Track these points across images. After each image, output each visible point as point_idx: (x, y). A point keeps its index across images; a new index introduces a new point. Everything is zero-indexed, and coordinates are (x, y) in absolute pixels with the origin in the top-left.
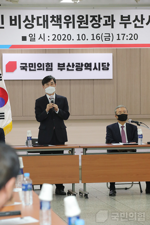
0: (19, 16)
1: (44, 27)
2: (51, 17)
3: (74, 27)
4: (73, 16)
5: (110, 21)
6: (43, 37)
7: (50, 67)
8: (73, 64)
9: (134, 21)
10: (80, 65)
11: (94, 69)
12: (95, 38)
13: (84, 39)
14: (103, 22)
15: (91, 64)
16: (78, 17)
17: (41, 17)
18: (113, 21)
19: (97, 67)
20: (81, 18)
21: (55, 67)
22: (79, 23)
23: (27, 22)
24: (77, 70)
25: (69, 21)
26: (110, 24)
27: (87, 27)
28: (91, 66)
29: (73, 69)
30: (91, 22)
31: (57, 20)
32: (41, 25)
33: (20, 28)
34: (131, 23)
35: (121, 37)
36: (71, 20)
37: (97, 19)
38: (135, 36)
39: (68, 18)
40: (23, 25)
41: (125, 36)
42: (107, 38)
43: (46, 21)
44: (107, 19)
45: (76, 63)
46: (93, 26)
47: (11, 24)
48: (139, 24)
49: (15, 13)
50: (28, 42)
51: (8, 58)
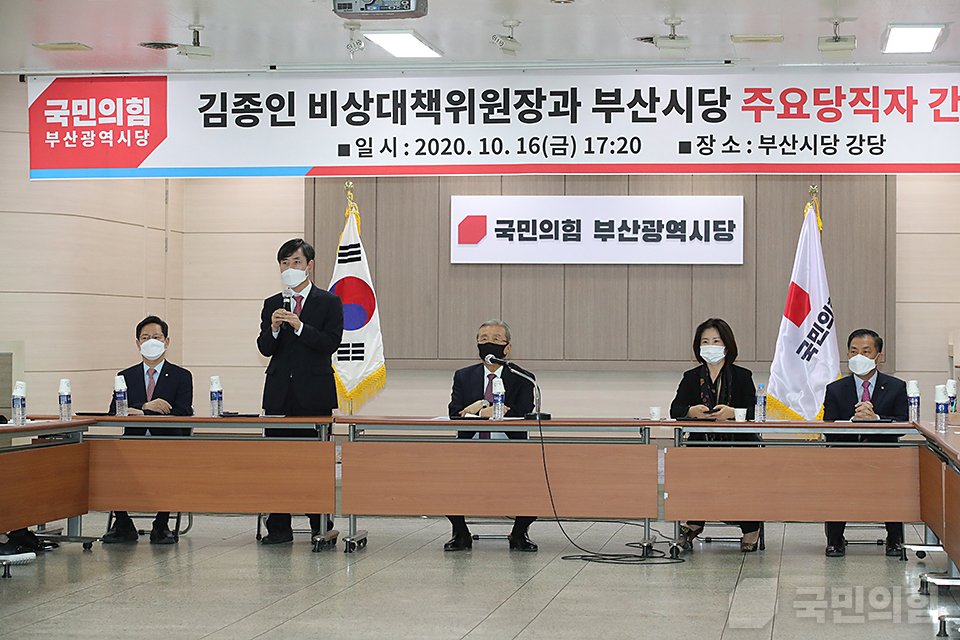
0: (334, 94)
1: (395, 121)
2: (413, 95)
3: (472, 121)
4: (471, 92)
5: (568, 103)
6: (391, 147)
7: (575, 232)
8: (635, 222)
9: (631, 105)
10: (655, 227)
11: (691, 238)
12: (526, 148)
13: (497, 150)
14: (548, 106)
15: (684, 223)
16: (484, 96)
17: (387, 96)
18: (576, 104)
19: (702, 232)
20: (490, 96)
21: (587, 230)
22: (486, 111)
23: (352, 109)
24: (645, 238)
25: (460, 103)
26: (567, 113)
27: (508, 121)
28: (684, 230)
29: (635, 236)
30: (517, 106)
31: (429, 102)
32: (388, 115)
33: (334, 123)
34: (622, 110)
35: (596, 145)
36: (466, 103)
37: (532, 98)
38: (634, 144)
39: (456, 98)
40: (342, 115)
41: (608, 142)
42: (560, 149)
43: (398, 105)
44: (560, 99)
45: (644, 222)
46: (521, 117)
47: (313, 115)
48: (644, 112)
49: (321, 88)
50: (354, 160)
51: (463, 206)
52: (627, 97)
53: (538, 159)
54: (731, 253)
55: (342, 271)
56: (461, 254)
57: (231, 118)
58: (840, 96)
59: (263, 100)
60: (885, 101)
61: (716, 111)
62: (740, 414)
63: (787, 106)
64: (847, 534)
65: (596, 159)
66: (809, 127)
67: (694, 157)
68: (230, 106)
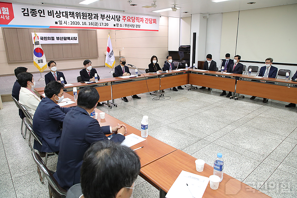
0: (53, 11)
1: (66, 18)
2: (69, 13)
3: (80, 18)
6: (66, 23)
7: (53, 39)
10: (66, 38)
13: (85, 24)
14: (93, 17)
15: (70, 37)
16: (82, 14)
17: (64, 12)
18: (98, 17)
19: (72, 39)
22: (83, 17)
23: (57, 14)
27: (87, 19)
29: (63, 39)
31: (72, 14)
32: (64, 16)
33: (54, 17)
36: (79, 15)
37: (90, 15)
41: (103, 24)
42: (96, 25)
43: (66, 14)
44: (95, 15)
46: (89, 18)
47: (49, 15)
48: (108, 19)
49: (50, 9)
50: (58, 25)
52: (106, 16)
53: (92, 26)
58: (135, 18)
59: (37, 11)
60: (140, 19)
61: (119, 19)
63: (128, 19)
65: (101, 27)
66: (131, 23)
67: (116, 27)
68: (29, 12)
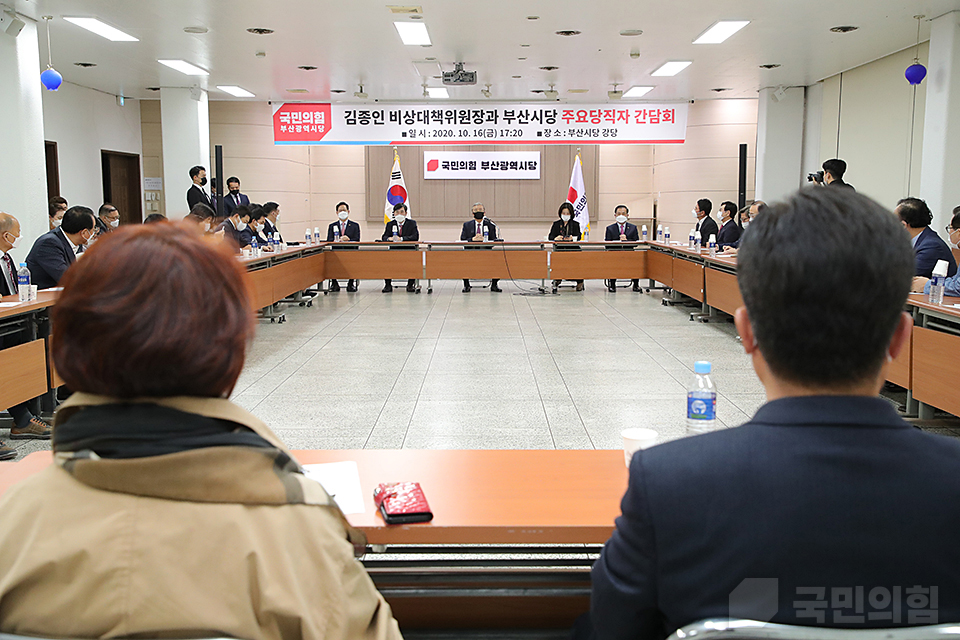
0: (400, 112)
1: (425, 123)
2: (432, 113)
3: (455, 123)
4: (455, 111)
5: (493, 117)
6: (423, 133)
7: (473, 166)
8: (497, 162)
9: (518, 117)
10: (505, 164)
11: (520, 169)
12: (477, 134)
13: (465, 135)
14: (485, 117)
15: (516, 163)
16: (460, 113)
17: (421, 113)
18: (497, 116)
19: (524, 166)
20: (463, 113)
21: (479, 166)
22: (461, 119)
23: (407, 118)
24: (501, 169)
25: (451, 116)
26: (493, 120)
27: (470, 123)
28: (516, 165)
29: (497, 168)
30: (473, 117)
31: (438, 115)
32: (422, 120)
33: (400, 123)
34: (515, 119)
35: (505, 133)
36: (453, 116)
37: (479, 114)
38: (520, 133)
39: (449, 114)
40: (403, 120)
41: (509, 132)
42: (490, 134)
43: (426, 117)
44: (490, 114)
45: (501, 162)
46: (475, 122)
47: (391, 120)
48: (523, 120)
49: (395, 109)
50: (408, 138)
51: (429, 156)
52: (517, 114)
53: (482, 138)
54: (535, 174)
55: (393, 183)
56: (428, 175)
57: (358, 121)
58: (600, 113)
59: (371, 113)
60: (618, 115)
61: (552, 120)
62: (575, 239)
63: (580, 117)
64: (617, 284)
65: (504, 138)
66: (588, 126)
67: (543, 138)
68: (357, 116)
